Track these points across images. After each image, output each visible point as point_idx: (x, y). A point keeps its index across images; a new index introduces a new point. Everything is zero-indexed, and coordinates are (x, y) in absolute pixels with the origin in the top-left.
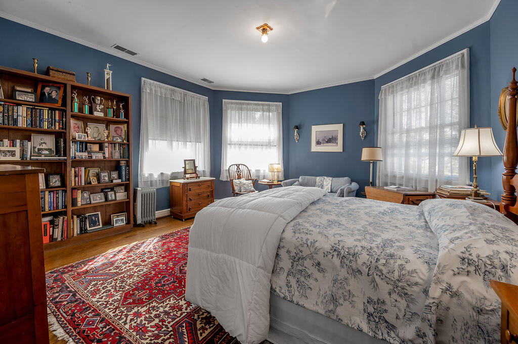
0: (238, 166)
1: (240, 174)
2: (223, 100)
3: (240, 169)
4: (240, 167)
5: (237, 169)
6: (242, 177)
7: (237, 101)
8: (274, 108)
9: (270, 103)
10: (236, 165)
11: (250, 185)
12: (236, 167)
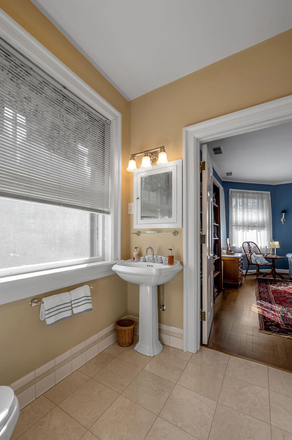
0: (248, 243)
1: (251, 250)
2: (230, 190)
3: (250, 246)
4: (250, 244)
5: (248, 246)
6: (252, 252)
7: (240, 190)
8: (266, 195)
9: (263, 192)
10: (247, 242)
11: (262, 258)
12: (247, 244)
